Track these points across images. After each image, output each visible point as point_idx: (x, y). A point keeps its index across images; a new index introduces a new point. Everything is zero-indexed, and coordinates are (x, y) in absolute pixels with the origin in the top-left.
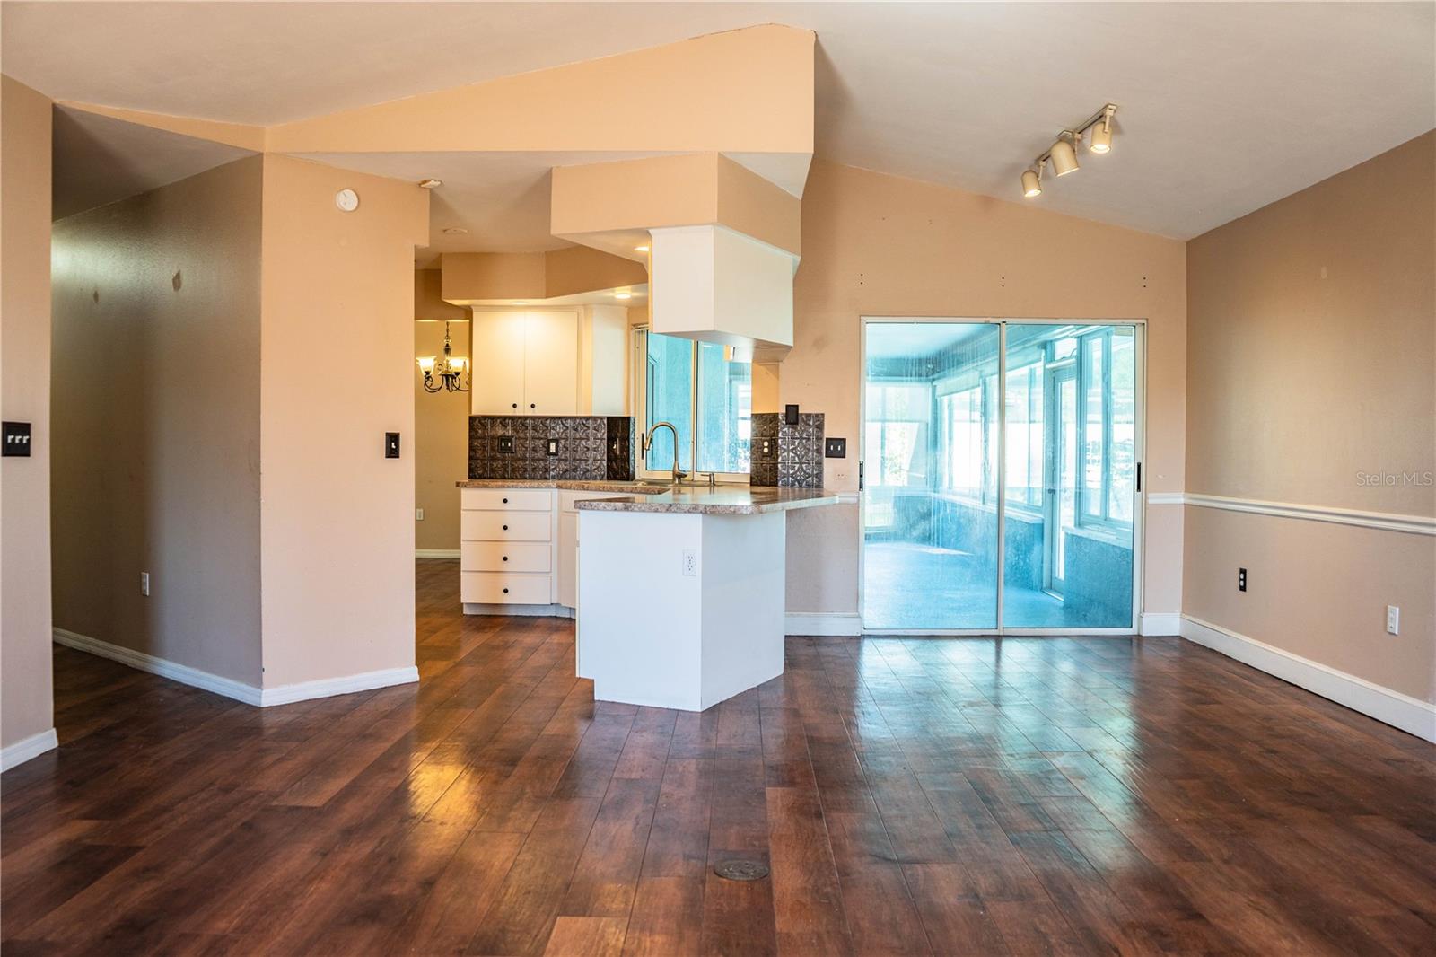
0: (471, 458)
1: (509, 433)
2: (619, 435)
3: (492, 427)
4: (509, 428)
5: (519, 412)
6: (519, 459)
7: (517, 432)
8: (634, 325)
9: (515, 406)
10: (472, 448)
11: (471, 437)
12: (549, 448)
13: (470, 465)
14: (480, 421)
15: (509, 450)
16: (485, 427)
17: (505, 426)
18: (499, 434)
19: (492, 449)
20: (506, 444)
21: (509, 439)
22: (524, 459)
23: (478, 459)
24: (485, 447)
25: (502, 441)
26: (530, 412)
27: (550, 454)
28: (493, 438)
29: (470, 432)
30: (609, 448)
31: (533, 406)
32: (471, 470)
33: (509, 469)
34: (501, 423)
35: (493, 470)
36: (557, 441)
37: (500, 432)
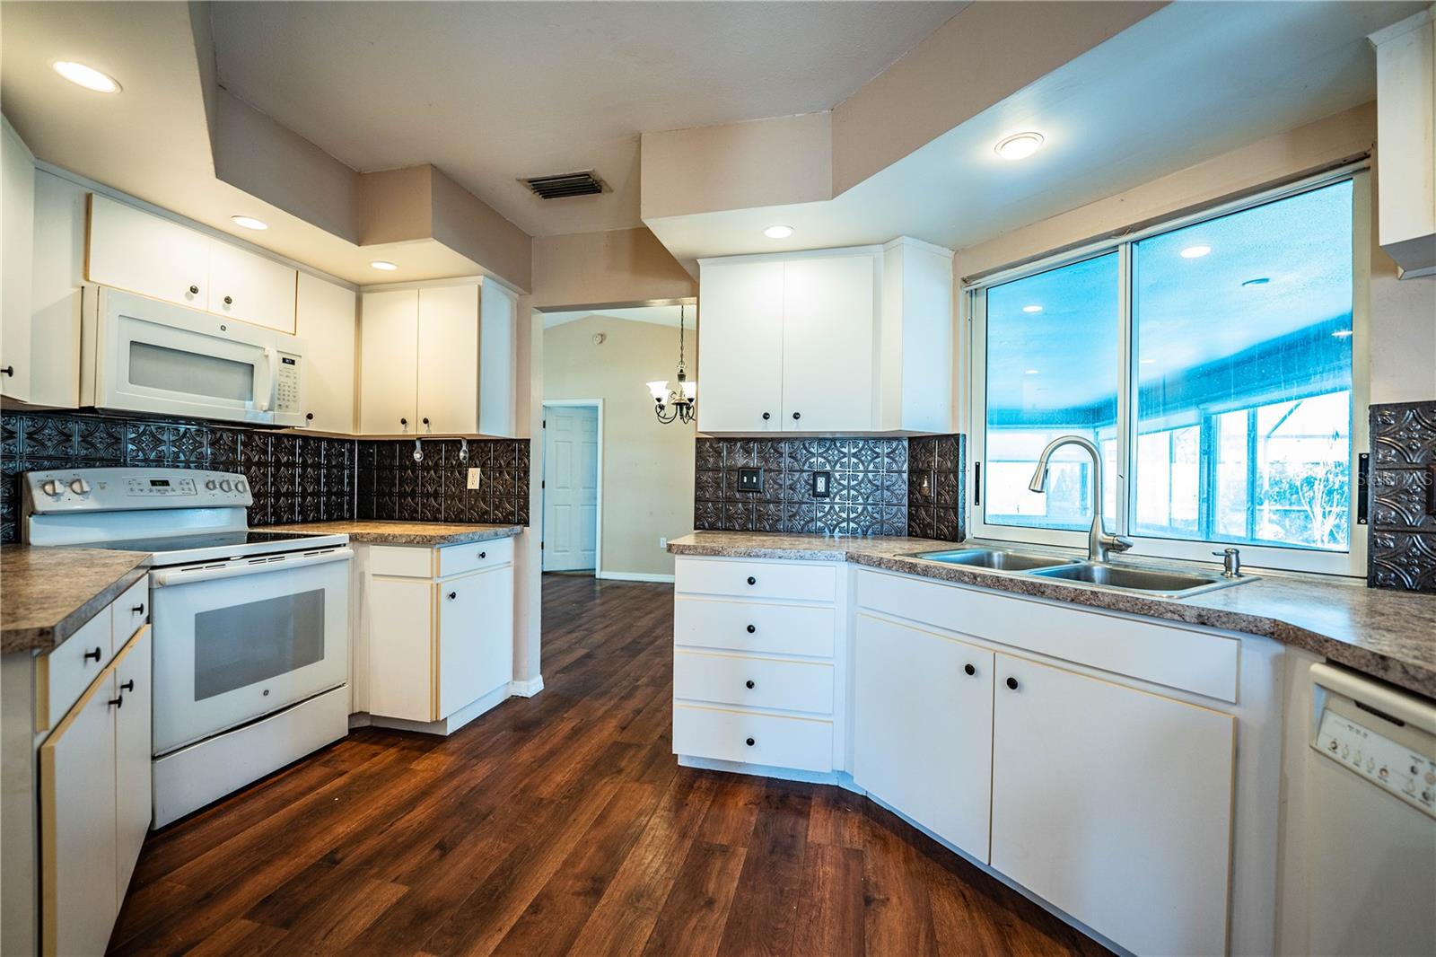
0: (697, 500)
1: (754, 462)
2: (935, 465)
3: (729, 453)
4: (754, 455)
5: (772, 427)
6: (769, 502)
7: (767, 461)
8: (965, 281)
9: (766, 416)
10: (699, 485)
11: (698, 469)
12: (814, 486)
13: (697, 509)
14: (711, 446)
15: (755, 489)
16: (718, 453)
17: (748, 452)
18: (739, 465)
19: (730, 486)
20: (750, 479)
21: (755, 471)
22: (777, 502)
23: (708, 500)
24: (718, 484)
25: (744, 474)
26: (791, 427)
27: (816, 495)
28: (730, 470)
29: (697, 461)
30: (913, 486)
31: (796, 416)
32: (697, 518)
33: (755, 515)
34: (741, 446)
35: (730, 518)
36: (827, 475)
37: (741, 461)
